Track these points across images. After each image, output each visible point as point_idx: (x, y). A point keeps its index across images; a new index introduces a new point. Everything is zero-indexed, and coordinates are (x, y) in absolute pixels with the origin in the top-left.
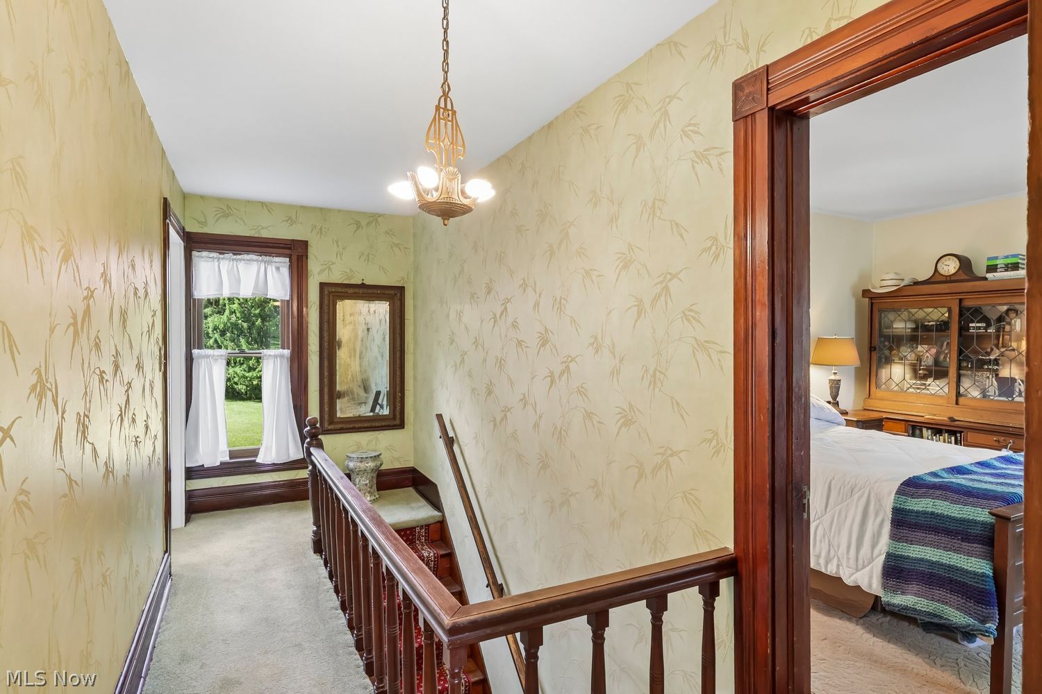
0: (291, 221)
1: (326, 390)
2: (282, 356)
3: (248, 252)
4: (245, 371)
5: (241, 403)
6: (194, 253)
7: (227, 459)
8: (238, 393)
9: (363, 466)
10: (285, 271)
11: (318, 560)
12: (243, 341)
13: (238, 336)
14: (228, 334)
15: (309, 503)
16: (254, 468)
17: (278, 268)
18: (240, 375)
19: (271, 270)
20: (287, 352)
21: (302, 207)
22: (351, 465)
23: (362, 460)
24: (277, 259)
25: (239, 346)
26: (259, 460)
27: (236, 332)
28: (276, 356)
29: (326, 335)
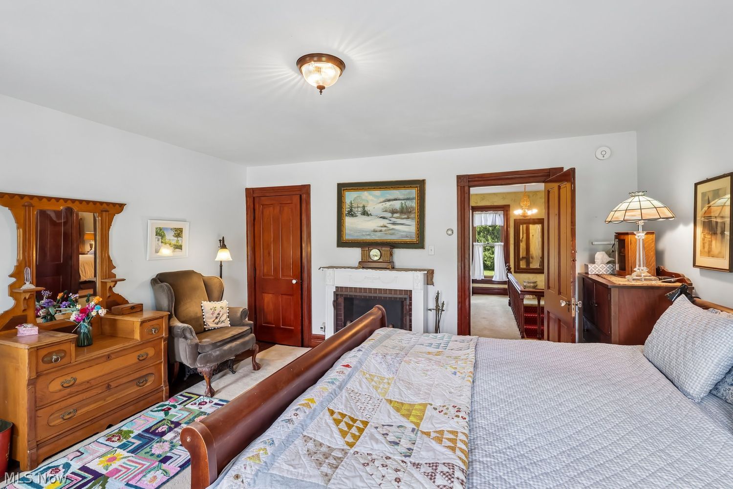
0: (504, 198)
1: (516, 258)
2: (501, 245)
3: (490, 211)
4: (490, 254)
5: (489, 271)
6: (474, 212)
7: (483, 278)
8: (487, 266)
9: (529, 285)
10: (502, 216)
11: (510, 308)
12: (489, 237)
13: (487, 235)
14: (482, 234)
15: (508, 296)
16: (491, 282)
17: (499, 215)
18: (488, 256)
19: (497, 216)
20: (502, 244)
21: (508, 193)
22: (525, 284)
23: (529, 283)
24: (499, 212)
25: (488, 240)
26: (493, 279)
27: (486, 233)
28: (499, 245)
29: (516, 238)
